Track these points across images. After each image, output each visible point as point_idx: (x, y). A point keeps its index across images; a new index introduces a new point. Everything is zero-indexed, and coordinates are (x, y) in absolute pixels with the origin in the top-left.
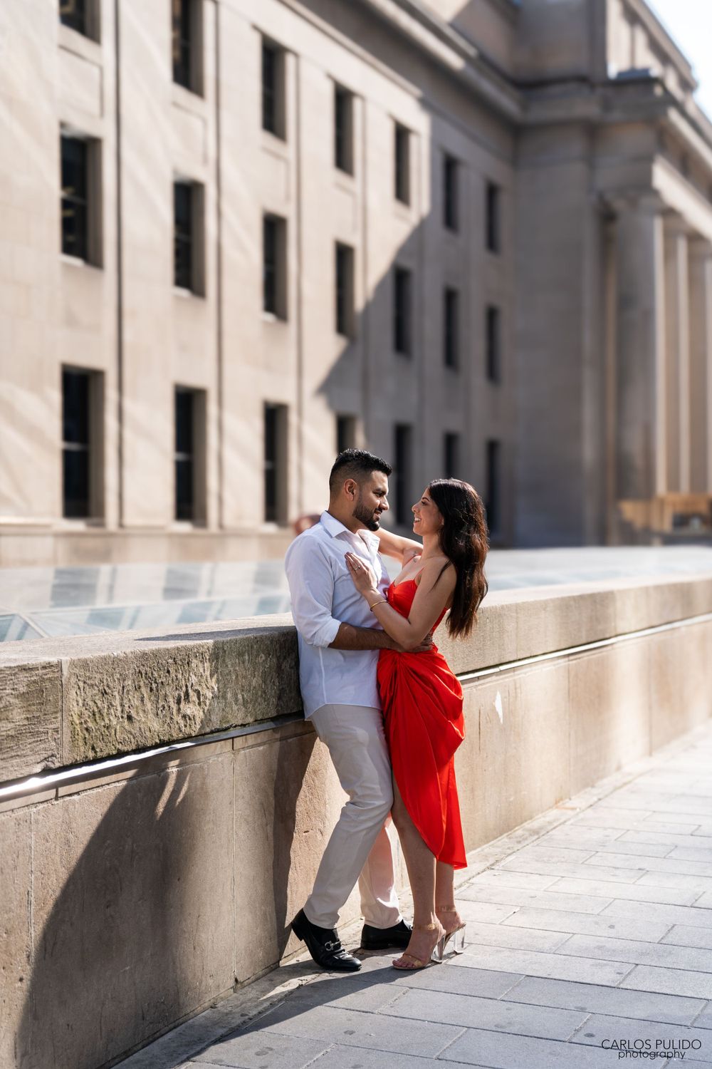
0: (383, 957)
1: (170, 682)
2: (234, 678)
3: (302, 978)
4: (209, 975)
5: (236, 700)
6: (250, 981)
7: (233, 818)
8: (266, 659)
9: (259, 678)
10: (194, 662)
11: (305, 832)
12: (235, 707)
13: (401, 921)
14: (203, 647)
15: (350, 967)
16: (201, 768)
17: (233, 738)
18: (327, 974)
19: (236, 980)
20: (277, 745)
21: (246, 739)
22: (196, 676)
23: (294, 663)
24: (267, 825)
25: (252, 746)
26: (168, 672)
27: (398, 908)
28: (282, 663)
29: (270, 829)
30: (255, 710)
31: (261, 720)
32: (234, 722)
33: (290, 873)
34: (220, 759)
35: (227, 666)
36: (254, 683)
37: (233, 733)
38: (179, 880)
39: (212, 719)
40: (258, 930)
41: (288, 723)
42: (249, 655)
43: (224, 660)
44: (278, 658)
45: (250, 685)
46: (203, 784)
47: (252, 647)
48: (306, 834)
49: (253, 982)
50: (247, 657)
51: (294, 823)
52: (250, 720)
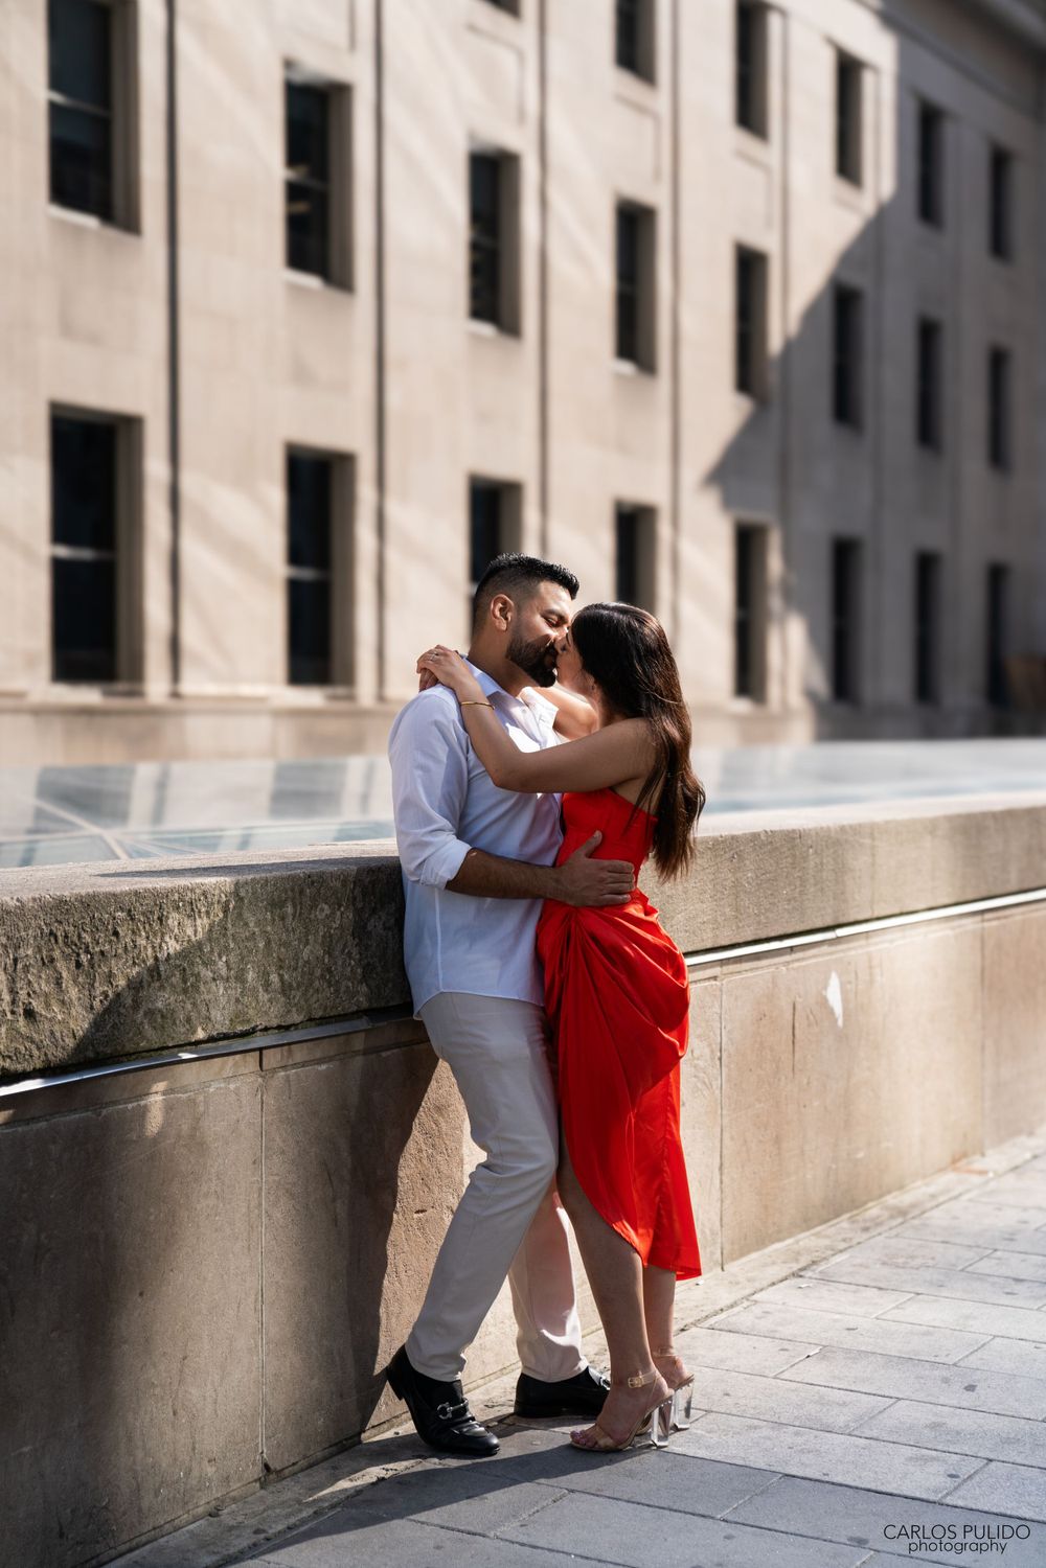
0: (547, 1432)
1: (120, 951)
2: (261, 945)
3: (386, 1466)
4: (207, 1460)
5: (267, 985)
6: (296, 1468)
7: (261, 1189)
8: (333, 913)
9: (318, 947)
10: (173, 919)
11: (417, 1212)
12: (263, 996)
13: (583, 1369)
14: (192, 890)
15: (478, 1447)
16: (192, 1102)
17: (261, 1050)
18: (436, 1460)
19: (267, 1467)
20: (358, 1062)
21: (290, 1051)
22: (177, 941)
23: (392, 921)
24: (334, 1200)
25: (304, 1064)
26: (116, 934)
27: (579, 1347)
28: (368, 920)
29: (341, 1208)
30: (306, 1001)
31: (321, 1018)
32: (261, 1022)
33: (386, 1282)
34: (232, 1086)
35: (246, 924)
36: (305, 956)
37: (259, 1041)
38: (141, 1294)
39: (212, 1016)
40: (315, 1381)
41: (380, 1024)
42: (295, 907)
43: (240, 915)
44: (358, 912)
45: (296, 958)
46: (194, 1129)
47: (301, 892)
48: (421, 1215)
49: (302, 1470)
50: (289, 910)
51: (395, 1197)
52: (296, 1018)
